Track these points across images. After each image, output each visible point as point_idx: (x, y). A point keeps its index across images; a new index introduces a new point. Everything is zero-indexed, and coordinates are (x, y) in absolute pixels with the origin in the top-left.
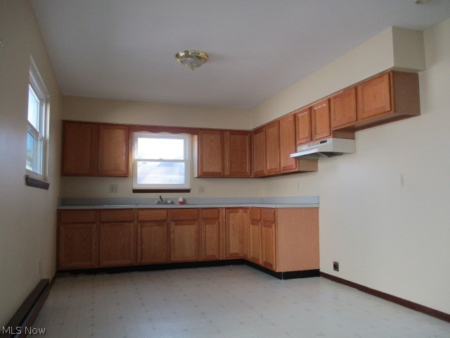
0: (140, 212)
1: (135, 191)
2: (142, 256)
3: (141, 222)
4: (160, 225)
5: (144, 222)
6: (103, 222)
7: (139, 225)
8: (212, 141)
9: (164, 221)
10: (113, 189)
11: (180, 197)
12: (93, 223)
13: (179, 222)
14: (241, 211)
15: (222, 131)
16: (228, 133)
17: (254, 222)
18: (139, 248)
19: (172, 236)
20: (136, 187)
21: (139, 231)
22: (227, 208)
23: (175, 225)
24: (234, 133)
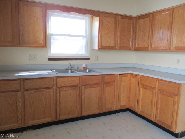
0: (59, 80)
1: (50, 59)
2: (60, 113)
3: (59, 88)
4: (74, 89)
5: (61, 87)
6: (27, 90)
7: (58, 90)
8: (109, 22)
9: (77, 86)
10: (32, 57)
11: (83, 64)
12: (18, 91)
13: (88, 86)
14: (129, 75)
15: (116, 15)
16: (120, 17)
17: (145, 87)
18: (58, 108)
19: (83, 97)
20: (51, 56)
21: (58, 95)
22: (120, 74)
23: (85, 88)
24: (124, 17)
